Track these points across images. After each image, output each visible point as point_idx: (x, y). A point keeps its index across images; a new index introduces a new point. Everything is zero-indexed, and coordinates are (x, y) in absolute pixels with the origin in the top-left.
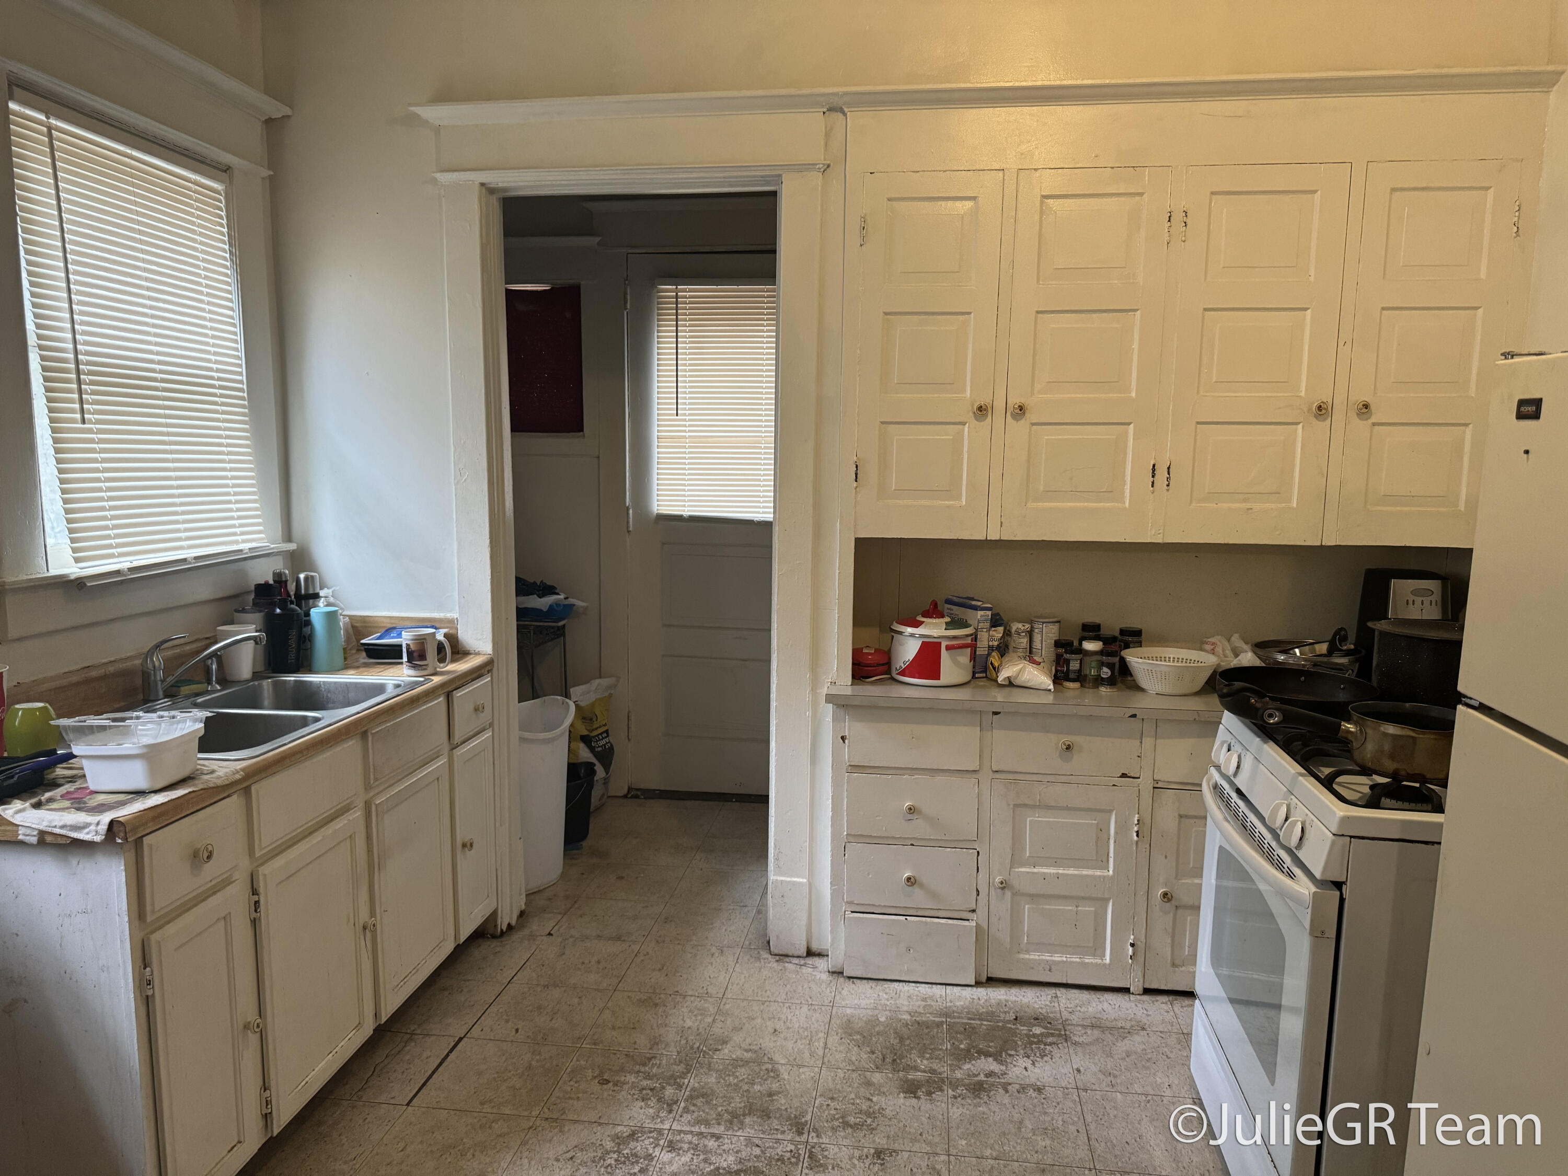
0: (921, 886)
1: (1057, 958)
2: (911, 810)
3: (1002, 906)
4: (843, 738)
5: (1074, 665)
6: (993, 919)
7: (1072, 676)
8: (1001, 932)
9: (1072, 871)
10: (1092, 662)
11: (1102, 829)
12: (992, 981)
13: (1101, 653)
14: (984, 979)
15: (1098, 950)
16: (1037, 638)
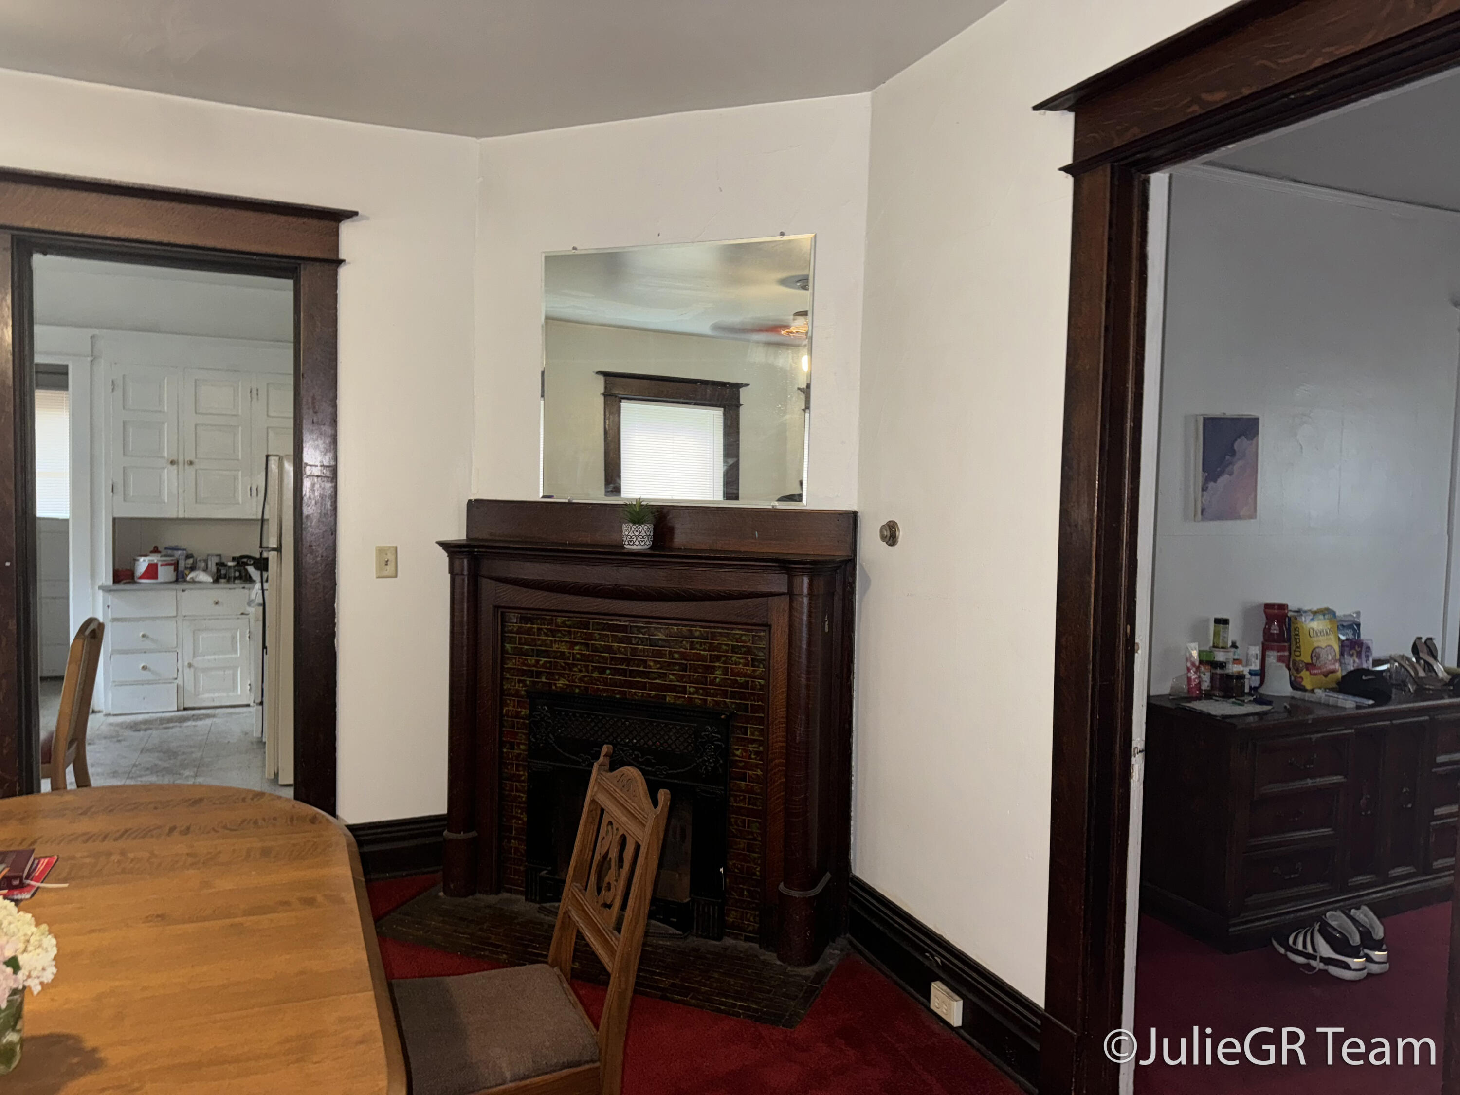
0: (150, 670)
1: (216, 695)
2: (144, 636)
3: (189, 673)
4: (108, 607)
5: (223, 572)
6: (186, 682)
7: (222, 576)
8: (189, 686)
9: (221, 657)
10: (232, 570)
11: (234, 638)
12: (185, 709)
13: (235, 566)
14: (182, 708)
15: (235, 688)
16: (209, 563)
